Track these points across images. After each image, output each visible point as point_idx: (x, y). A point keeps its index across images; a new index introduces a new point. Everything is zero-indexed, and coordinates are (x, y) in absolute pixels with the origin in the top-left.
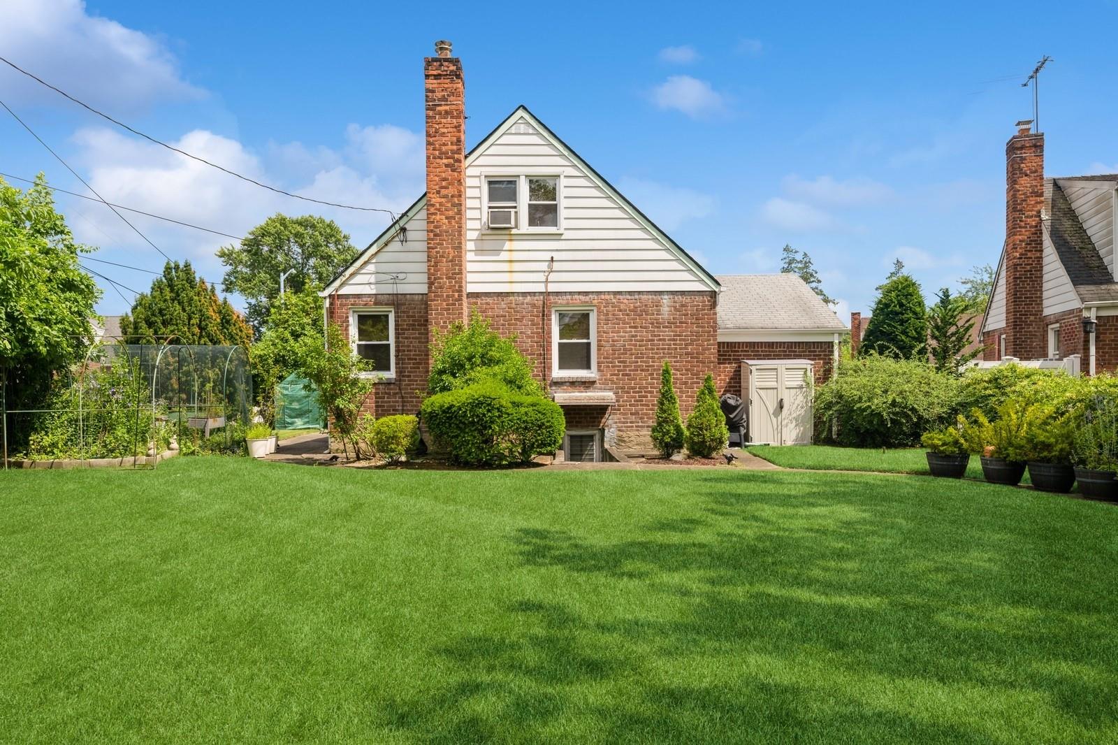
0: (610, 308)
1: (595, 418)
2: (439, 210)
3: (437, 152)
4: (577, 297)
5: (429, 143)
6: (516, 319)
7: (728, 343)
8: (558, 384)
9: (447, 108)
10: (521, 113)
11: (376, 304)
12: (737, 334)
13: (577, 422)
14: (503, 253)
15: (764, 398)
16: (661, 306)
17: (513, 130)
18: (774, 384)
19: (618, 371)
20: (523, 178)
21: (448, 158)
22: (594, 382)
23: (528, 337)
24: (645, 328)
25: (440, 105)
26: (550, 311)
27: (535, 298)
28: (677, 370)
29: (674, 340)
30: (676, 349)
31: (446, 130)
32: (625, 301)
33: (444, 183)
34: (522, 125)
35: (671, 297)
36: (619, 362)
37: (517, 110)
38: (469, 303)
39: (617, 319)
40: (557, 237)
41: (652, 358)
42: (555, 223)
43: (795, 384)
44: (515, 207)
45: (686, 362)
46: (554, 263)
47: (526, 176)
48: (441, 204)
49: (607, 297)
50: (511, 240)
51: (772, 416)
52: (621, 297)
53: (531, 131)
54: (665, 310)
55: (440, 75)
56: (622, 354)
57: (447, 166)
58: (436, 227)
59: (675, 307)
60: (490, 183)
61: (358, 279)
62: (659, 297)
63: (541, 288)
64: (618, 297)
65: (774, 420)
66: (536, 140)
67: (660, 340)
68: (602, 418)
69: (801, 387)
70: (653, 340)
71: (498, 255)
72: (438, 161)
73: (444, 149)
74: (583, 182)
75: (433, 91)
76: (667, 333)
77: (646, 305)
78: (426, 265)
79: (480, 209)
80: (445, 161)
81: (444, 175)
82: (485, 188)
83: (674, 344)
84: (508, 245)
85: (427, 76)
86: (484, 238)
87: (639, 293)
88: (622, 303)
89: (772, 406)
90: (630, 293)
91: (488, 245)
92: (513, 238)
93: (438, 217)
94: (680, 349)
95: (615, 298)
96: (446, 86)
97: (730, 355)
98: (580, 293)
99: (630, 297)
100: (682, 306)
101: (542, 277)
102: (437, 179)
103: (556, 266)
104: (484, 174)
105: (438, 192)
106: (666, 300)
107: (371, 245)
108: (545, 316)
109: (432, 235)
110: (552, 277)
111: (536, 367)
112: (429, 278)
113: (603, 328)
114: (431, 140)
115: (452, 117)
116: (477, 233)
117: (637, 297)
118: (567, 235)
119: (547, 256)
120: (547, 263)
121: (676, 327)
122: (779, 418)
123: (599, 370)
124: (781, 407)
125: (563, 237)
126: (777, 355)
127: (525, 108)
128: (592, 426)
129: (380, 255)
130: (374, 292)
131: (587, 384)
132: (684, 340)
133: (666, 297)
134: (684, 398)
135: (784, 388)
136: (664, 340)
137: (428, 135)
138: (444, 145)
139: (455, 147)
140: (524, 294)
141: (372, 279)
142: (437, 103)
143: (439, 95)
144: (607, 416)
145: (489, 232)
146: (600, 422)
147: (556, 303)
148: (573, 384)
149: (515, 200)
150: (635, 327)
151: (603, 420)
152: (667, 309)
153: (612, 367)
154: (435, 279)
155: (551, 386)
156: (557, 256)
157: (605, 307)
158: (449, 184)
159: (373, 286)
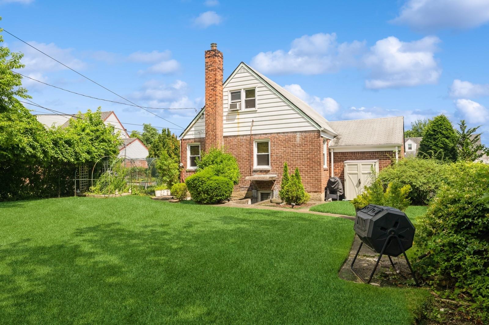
0: (276, 140)
1: (269, 186)
2: (209, 106)
3: (209, 85)
4: (262, 136)
5: (206, 82)
6: (240, 146)
7: (342, 152)
8: (255, 171)
9: (212, 68)
10: (242, 65)
11: (195, 142)
12: (346, 148)
13: (263, 187)
14: (236, 120)
15: (352, 179)
16: (296, 138)
17: (239, 72)
18: (356, 172)
19: (279, 166)
20: (243, 90)
21: (212, 86)
22: (269, 171)
23: (245, 153)
24: (290, 147)
25: (210, 67)
26: (252, 142)
27: (247, 137)
28: (303, 165)
29: (302, 152)
30: (303, 156)
31: (211, 76)
32: (282, 136)
33: (211, 96)
34: (242, 69)
35: (301, 133)
36: (279, 162)
37: (240, 64)
38: (224, 140)
39: (278, 144)
40: (255, 112)
41: (293, 160)
42: (254, 106)
43: (366, 172)
44: (240, 102)
45: (307, 162)
46: (254, 123)
47: (244, 89)
48: (210, 104)
49: (274, 135)
50: (238, 115)
51: (356, 187)
52: (280, 135)
53: (245, 71)
54: (298, 139)
55: (210, 56)
56: (280, 159)
57: (212, 89)
58: (208, 113)
59: (302, 138)
60: (232, 93)
61: (189, 133)
62: (295, 134)
63: (249, 133)
64: (279, 135)
65: (357, 189)
66: (247, 74)
67: (296, 152)
68: (272, 186)
69: (370, 173)
70: (293, 153)
71: (234, 121)
72: (209, 88)
73: (211, 83)
74: (265, 89)
75: (208, 63)
76: (299, 149)
77: (290, 138)
78: (205, 127)
79: (228, 103)
80: (211, 88)
81: (211, 93)
82: (230, 95)
83: (302, 154)
84: (237, 117)
85: (206, 58)
86: (229, 114)
87: (287, 132)
88: (280, 137)
89: (356, 182)
90: (283, 133)
91: (231, 117)
92: (240, 113)
93: (209, 109)
94: (305, 156)
95: (277, 135)
96: (211, 60)
97: (343, 158)
98: (264, 134)
99: (283, 135)
100: (305, 137)
101: (249, 128)
102: (209, 95)
103: (255, 124)
104: (229, 90)
105: (209, 100)
106: (298, 135)
107: (193, 121)
108: (251, 144)
109: (207, 115)
110: (253, 128)
111: (247, 165)
112: (206, 132)
113: (273, 148)
114: (207, 80)
115: (213, 71)
116: (227, 113)
117: (286, 134)
118: (259, 111)
119: (251, 120)
120: (251, 123)
121: (303, 147)
122: (359, 188)
123: (271, 166)
124: (360, 183)
125: (257, 112)
126: (367, 158)
127: (243, 63)
128: (269, 189)
129: (196, 124)
130: (194, 138)
131: (267, 172)
132: (306, 152)
133: (298, 134)
134: (306, 178)
135: (361, 174)
136: (298, 152)
137: (206, 79)
138: (211, 82)
139: (214, 82)
140: (243, 136)
141: (193, 133)
142: (209, 66)
143: (209, 64)
144: (274, 185)
145: (231, 112)
146: (271, 188)
147: (255, 138)
148: (261, 171)
149: (240, 99)
150: (286, 147)
151: (273, 187)
152: (299, 139)
153: (277, 164)
154: (208, 132)
155: (253, 172)
156: (255, 119)
157: (273, 139)
158: (212, 96)
159: (194, 135)
